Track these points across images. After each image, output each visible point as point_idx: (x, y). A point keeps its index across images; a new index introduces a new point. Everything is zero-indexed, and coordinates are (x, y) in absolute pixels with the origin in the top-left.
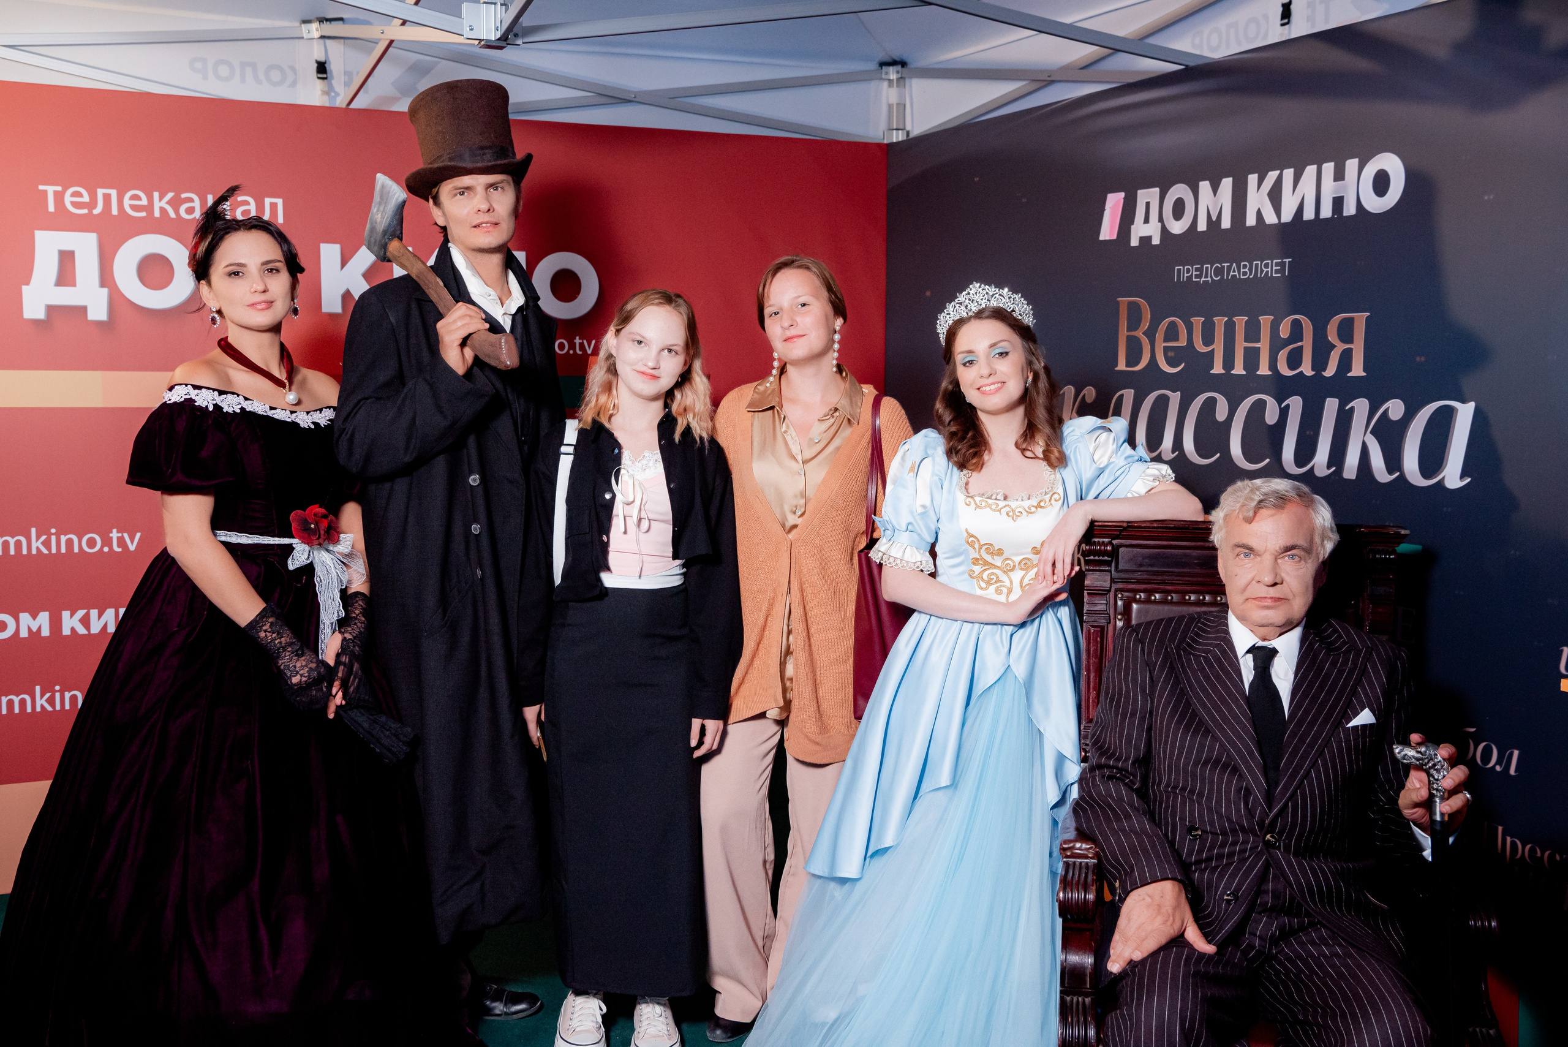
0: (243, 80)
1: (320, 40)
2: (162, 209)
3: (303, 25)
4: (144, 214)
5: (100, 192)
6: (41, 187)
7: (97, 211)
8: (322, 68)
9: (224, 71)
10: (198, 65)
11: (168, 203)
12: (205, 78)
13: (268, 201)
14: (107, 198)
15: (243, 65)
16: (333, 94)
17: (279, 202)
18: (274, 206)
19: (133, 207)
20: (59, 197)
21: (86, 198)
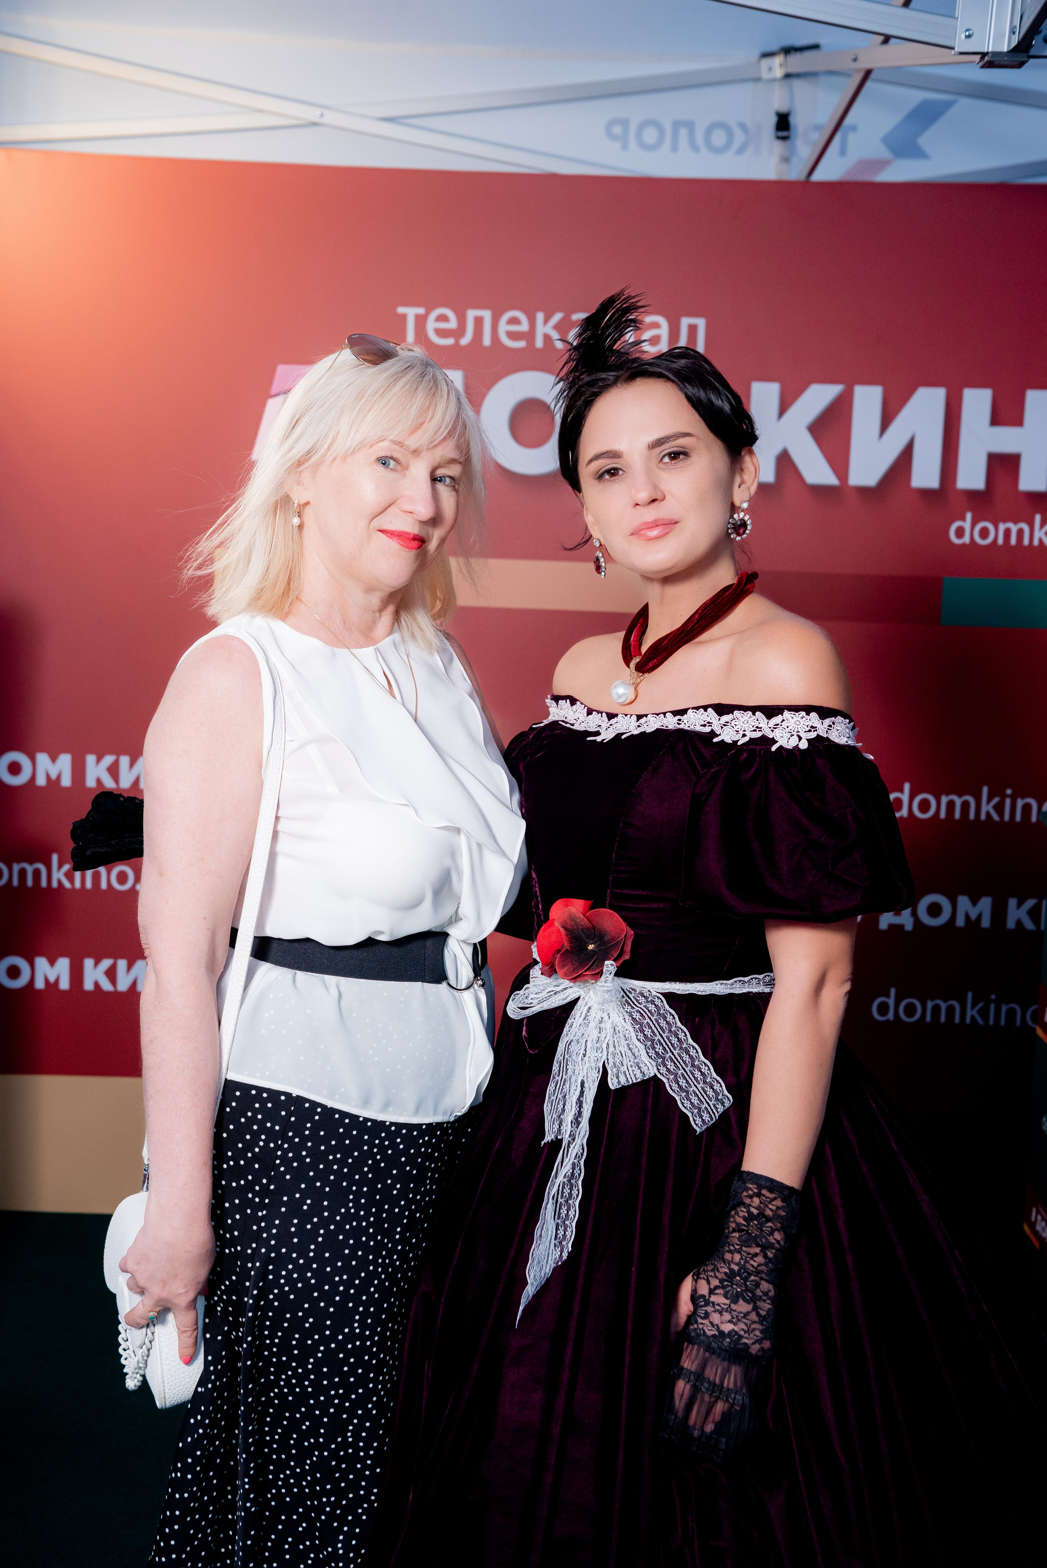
0: (674, 148)
1: (787, 82)
2: (547, 338)
3: (765, 62)
4: (521, 344)
5: (471, 314)
6: (401, 310)
7: (465, 341)
8: (783, 123)
9: (651, 135)
10: (617, 130)
11: (556, 327)
12: (625, 147)
13: (685, 322)
14: (479, 321)
15: (677, 125)
16: (795, 160)
17: (701, 323)
18: (693, 329)
19: (512, 335)
20: (421, 321)
21: (453, 324)
